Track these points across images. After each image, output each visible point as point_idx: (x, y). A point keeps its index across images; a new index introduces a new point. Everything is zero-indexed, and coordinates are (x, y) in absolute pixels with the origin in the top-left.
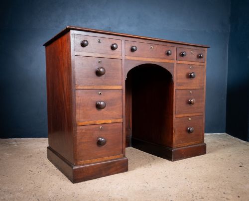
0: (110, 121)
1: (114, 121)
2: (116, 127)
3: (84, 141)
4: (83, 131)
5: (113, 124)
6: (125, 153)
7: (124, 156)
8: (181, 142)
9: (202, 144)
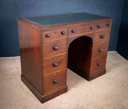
0: (60, 71)
1: (61, 70)
2: (62, 73)
3: (47, 83)
4: (47, 79)
5: (61, 72)
6: (66, 84)
7: (66, 85)
8: (94, 71)
9: (104, 70)
